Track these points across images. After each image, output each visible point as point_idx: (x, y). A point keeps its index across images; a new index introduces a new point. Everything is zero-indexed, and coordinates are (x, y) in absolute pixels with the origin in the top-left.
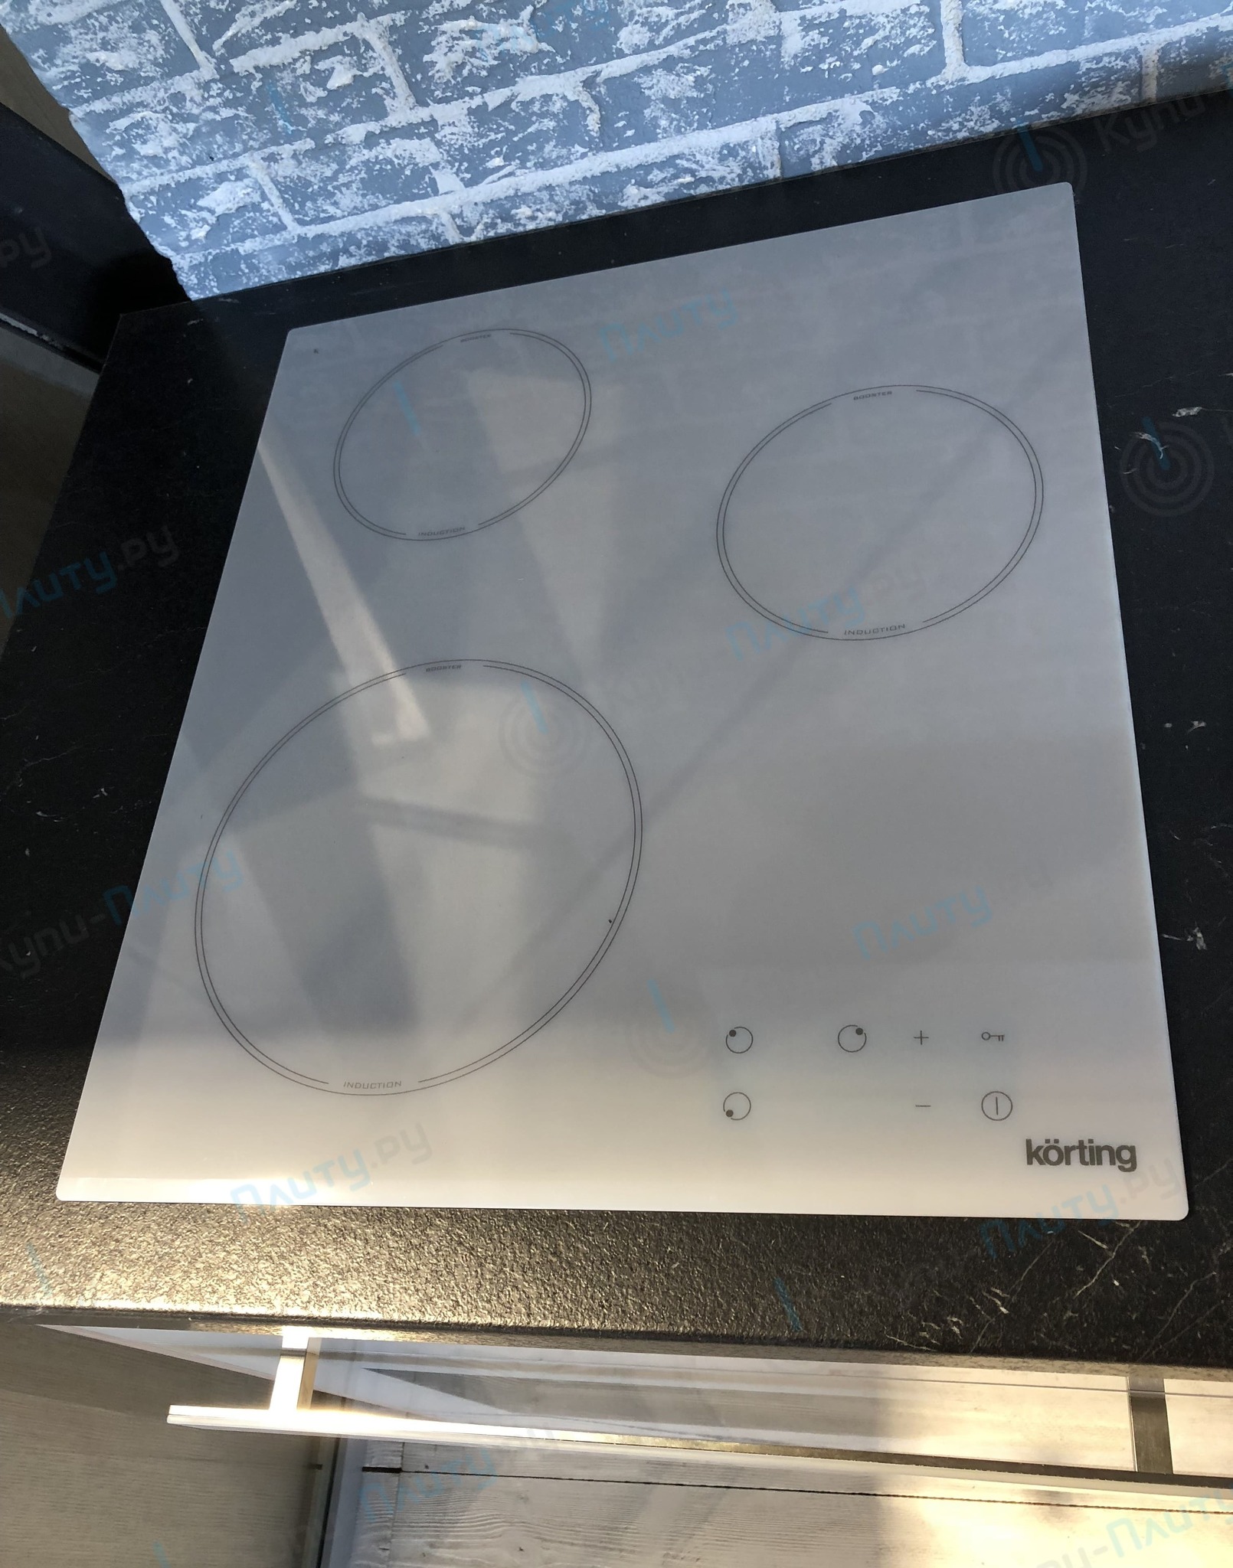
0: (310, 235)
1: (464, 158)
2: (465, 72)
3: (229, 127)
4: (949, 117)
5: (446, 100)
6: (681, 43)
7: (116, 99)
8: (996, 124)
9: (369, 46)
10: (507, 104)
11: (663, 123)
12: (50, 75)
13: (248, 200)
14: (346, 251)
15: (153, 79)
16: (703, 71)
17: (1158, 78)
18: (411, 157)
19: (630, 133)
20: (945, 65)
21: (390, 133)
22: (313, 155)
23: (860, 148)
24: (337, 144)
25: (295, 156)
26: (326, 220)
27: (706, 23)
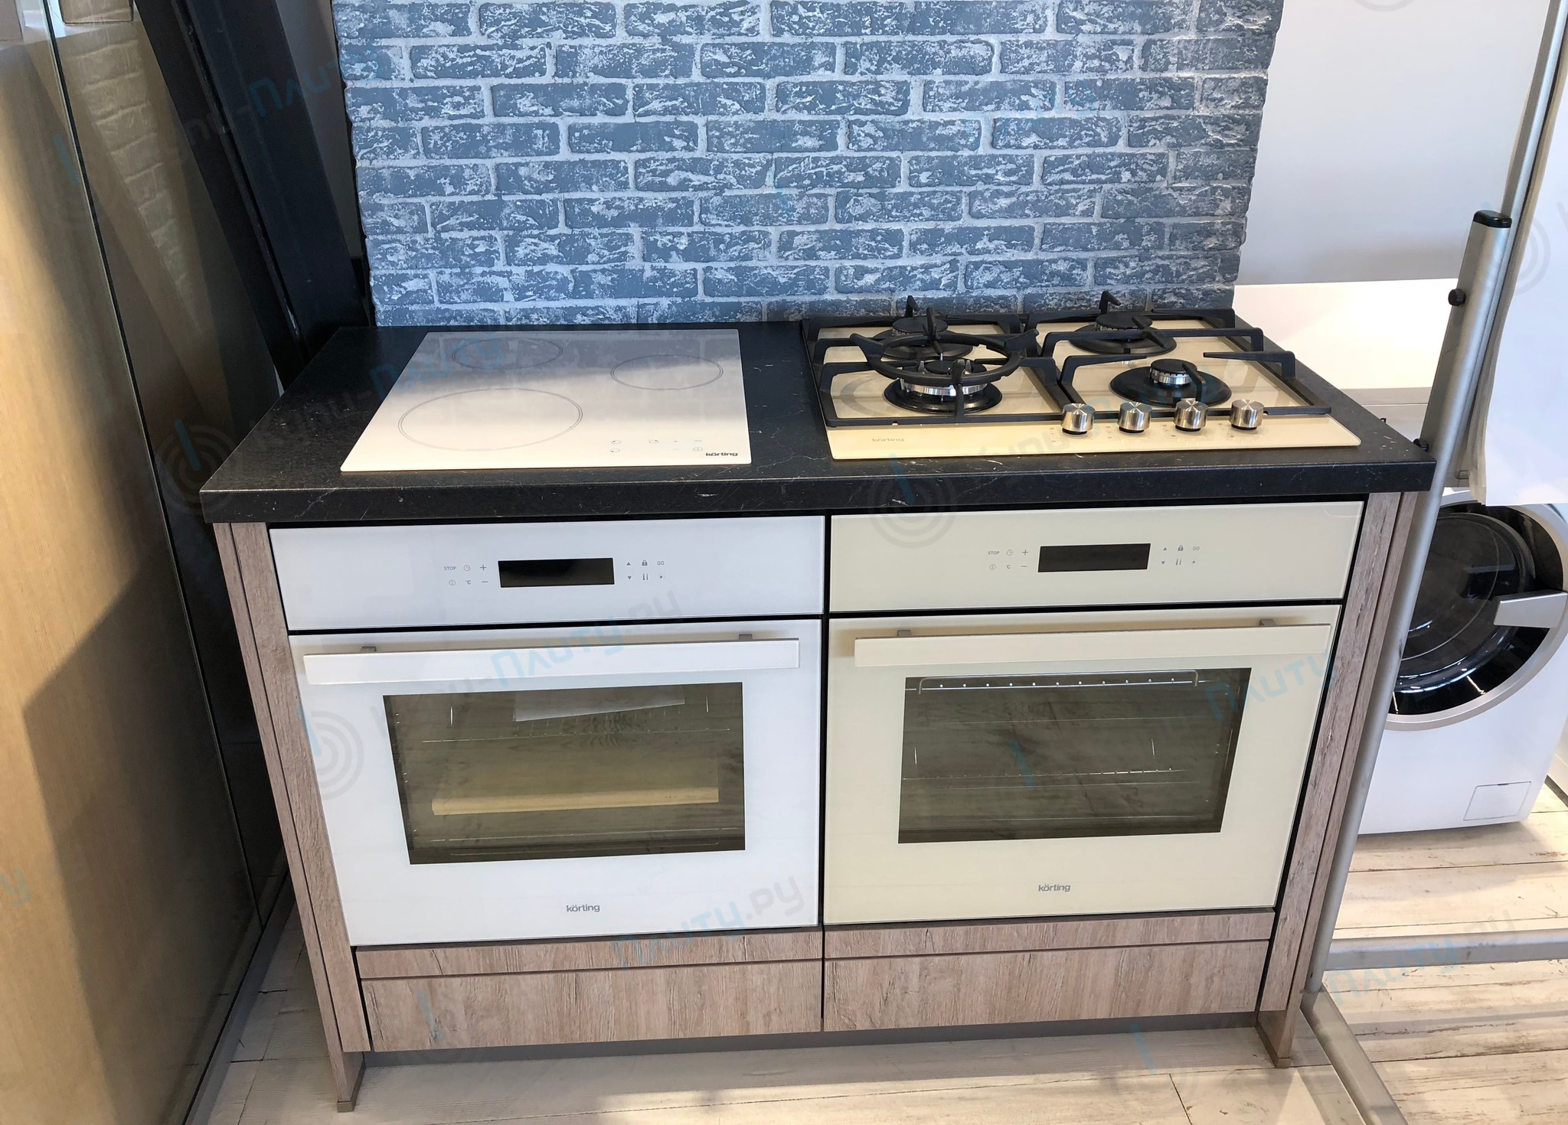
0: (443, 308)
1: (518, 289)
2: (529, 257)
3: (429, 257)
4: (698, 313)
5: (519, 265)
6: (609, 264)
7: (389, 236)
8: (714, 318)
9: (496, 240)
10: (542, 271)
11: (597, 292)
12: (368, 221)
13: (423, 288)
14: (455, 318)
15: (409, 232)
16: (615, 276)
17: (768, 314)
18: (497, 284)
19: (584, 293)
20: (698, 294)
21: (492, 273)
22: (458, 275)
23: (667, 317)
24: (471, 274)
25: (451, 274)
26: (452, 303)
27: (619, 260)
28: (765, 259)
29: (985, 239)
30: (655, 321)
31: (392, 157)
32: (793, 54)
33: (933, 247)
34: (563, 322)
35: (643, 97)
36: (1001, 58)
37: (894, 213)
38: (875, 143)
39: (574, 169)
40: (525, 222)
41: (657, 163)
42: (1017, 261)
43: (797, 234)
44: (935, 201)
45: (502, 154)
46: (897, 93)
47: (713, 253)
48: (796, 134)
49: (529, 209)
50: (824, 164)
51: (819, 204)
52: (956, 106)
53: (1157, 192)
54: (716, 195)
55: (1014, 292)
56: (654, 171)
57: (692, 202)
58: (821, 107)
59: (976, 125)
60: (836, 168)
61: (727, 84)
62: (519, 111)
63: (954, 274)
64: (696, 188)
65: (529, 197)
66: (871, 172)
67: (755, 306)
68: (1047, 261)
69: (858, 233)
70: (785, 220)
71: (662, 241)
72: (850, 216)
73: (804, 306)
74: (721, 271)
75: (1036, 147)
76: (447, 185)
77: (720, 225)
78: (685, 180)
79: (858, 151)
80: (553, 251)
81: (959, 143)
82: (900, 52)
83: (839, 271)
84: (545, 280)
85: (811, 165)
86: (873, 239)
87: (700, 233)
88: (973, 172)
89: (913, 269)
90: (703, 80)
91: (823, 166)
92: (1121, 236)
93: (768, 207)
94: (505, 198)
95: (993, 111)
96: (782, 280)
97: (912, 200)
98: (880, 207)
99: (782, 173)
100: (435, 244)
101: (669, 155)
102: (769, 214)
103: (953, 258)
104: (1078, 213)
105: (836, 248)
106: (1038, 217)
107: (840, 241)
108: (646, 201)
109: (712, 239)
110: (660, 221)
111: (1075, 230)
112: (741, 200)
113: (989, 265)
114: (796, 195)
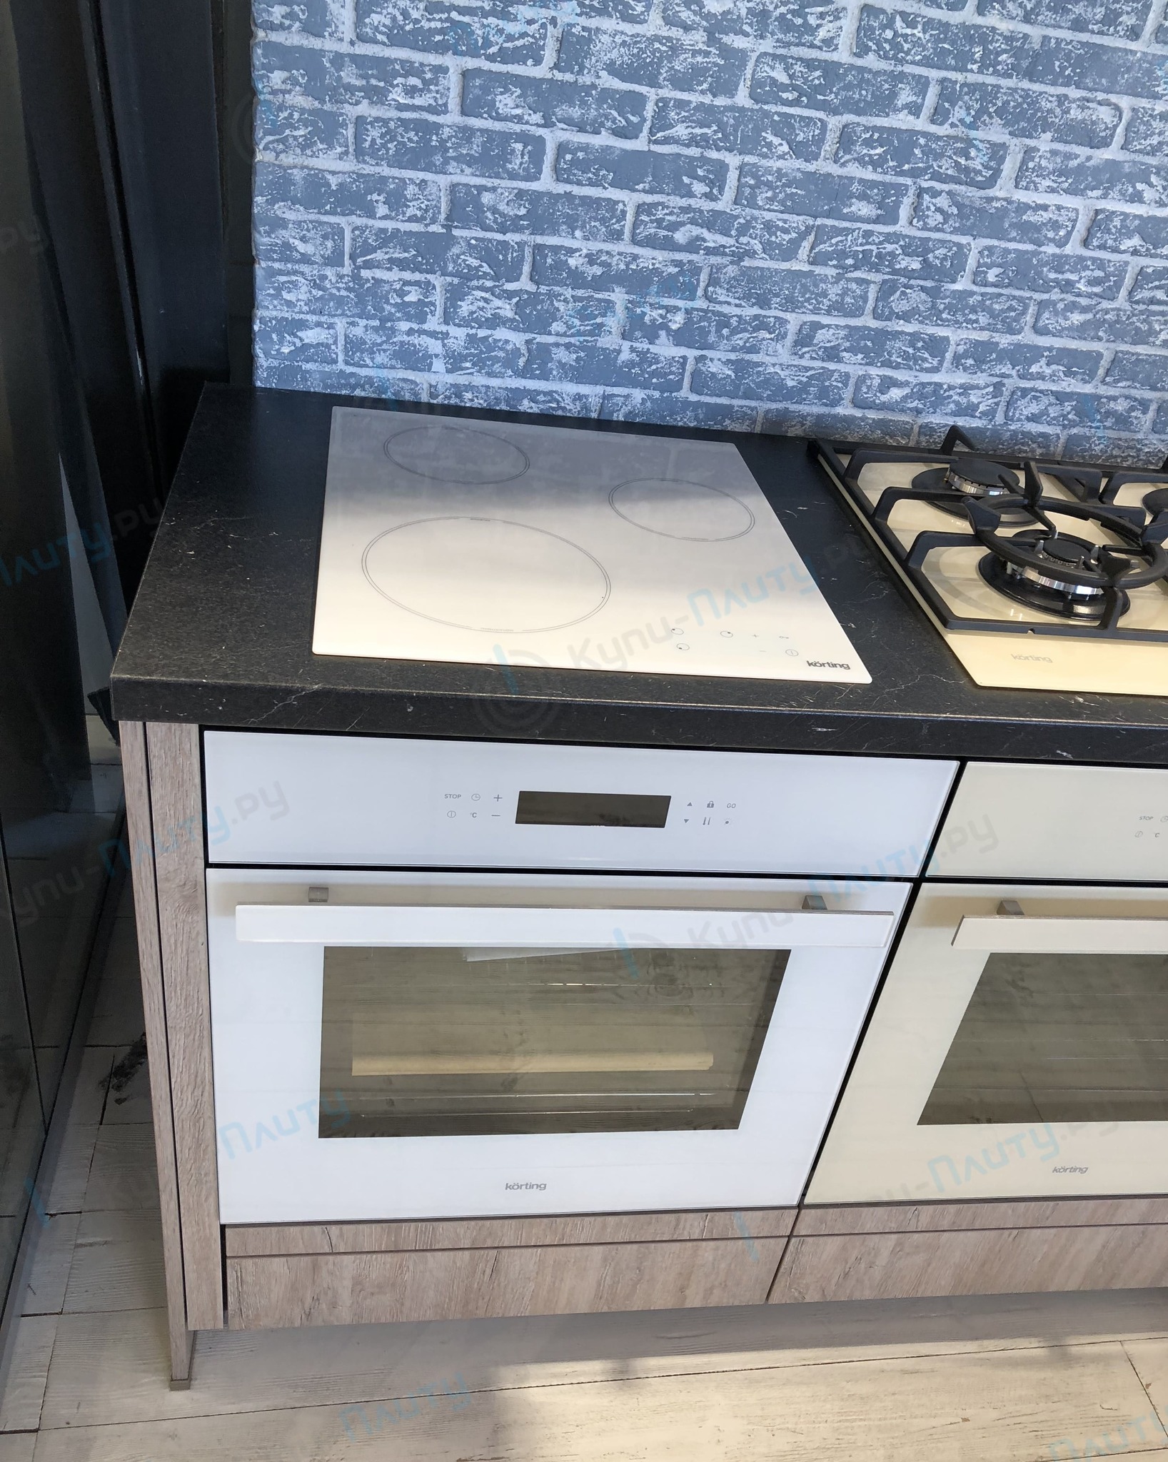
0: (348, 372)
1: (453, 357)
2: (475, 316)
3: (340, 301)
4: (676, 413)
5: (459, 326)
6: (577, 338)
7: (289, 266)
8: (695, 423)
9: (434, 288)
10: (486, 338)
11: (554, 373)
12: (262, 239)
13: (325, 341)
14: (363, 387)
15: (317, 263)
16: (582, 354)
17: (762, 424)
18: (427, 347)
19: (537, 372)
20: (682, 389)
21: (422, 332)
22: (375, 329)
23: (637, 415)
24: (393, 329)
25: (366, 327)
26: (362, 366)
27: (591, 333)
28: (775, 354)
29: (1043, 361)
30: (621, 418)
31: (309, 152)
32: (873, 85)
33: (980, 362)
34: (504, 407)
35: (665, 117)
36: (1127, 129)
37: (944, 316)
38: (945, 221)
39: (555, 204)
40: (477, 268)
41: (666, 211)
42: (1072, 393)
43: (823, 327)
44: (996, 307)
45: (462, 171)
46: (991, 159)
47: (712, 338)
48: (852, 196)
49: (487, 252)
50: (877, 241)
51: (858, 292)
52: (1055, 185)
54: (732, 263)
55: (1058, 430)
56: (659, 222)
58: (891, 164)
59: (1073, 215)
60: (889, 247)
61: (779, 114)
62: (497, 113)
63: (996, 400)
64: (710, 252)
65: (489, 235)
66: (931, 260)
67: (749, 412)
68: (1106, 397)
69: (897, 335)
70: (810, 307)
71: (652, 315)
72: (892, 312)
73: (809, 419)
74: (718, 363)
75: (1135, 252)
76: (380, 204)
77: (729, 303)
78: (698, 238)
79: (922, 229)
80: (507, 310)
81: (1045, 236)
82: (1008, 102)
83: (862, 380)
84: (491, 349)
85: (860, 241)
86: (912, 346)
87: (702, 310)
88: (1052, 276)
89: (951, 388)
90: (748, 103)
91: (875, 244)
93: (795, 288)
94: (456, 232)
95: (1097, 198)
96: (790, 383)
97: (971, 301)
98: (929, 305)
99: (821, 246)
100: (351, 284)
101: (684, 202)
102: (793, 297)
103: (998, 379)
104: (1158, 343)
105: (865, 351)
106: (1113, 341)
107: (872, 342)
108: (641, 260)
109: (715, 320)
110: (654, 289)
111: (1150, 363)
112: (762, 274)
113: (1038, 394)
114: (832, 276)
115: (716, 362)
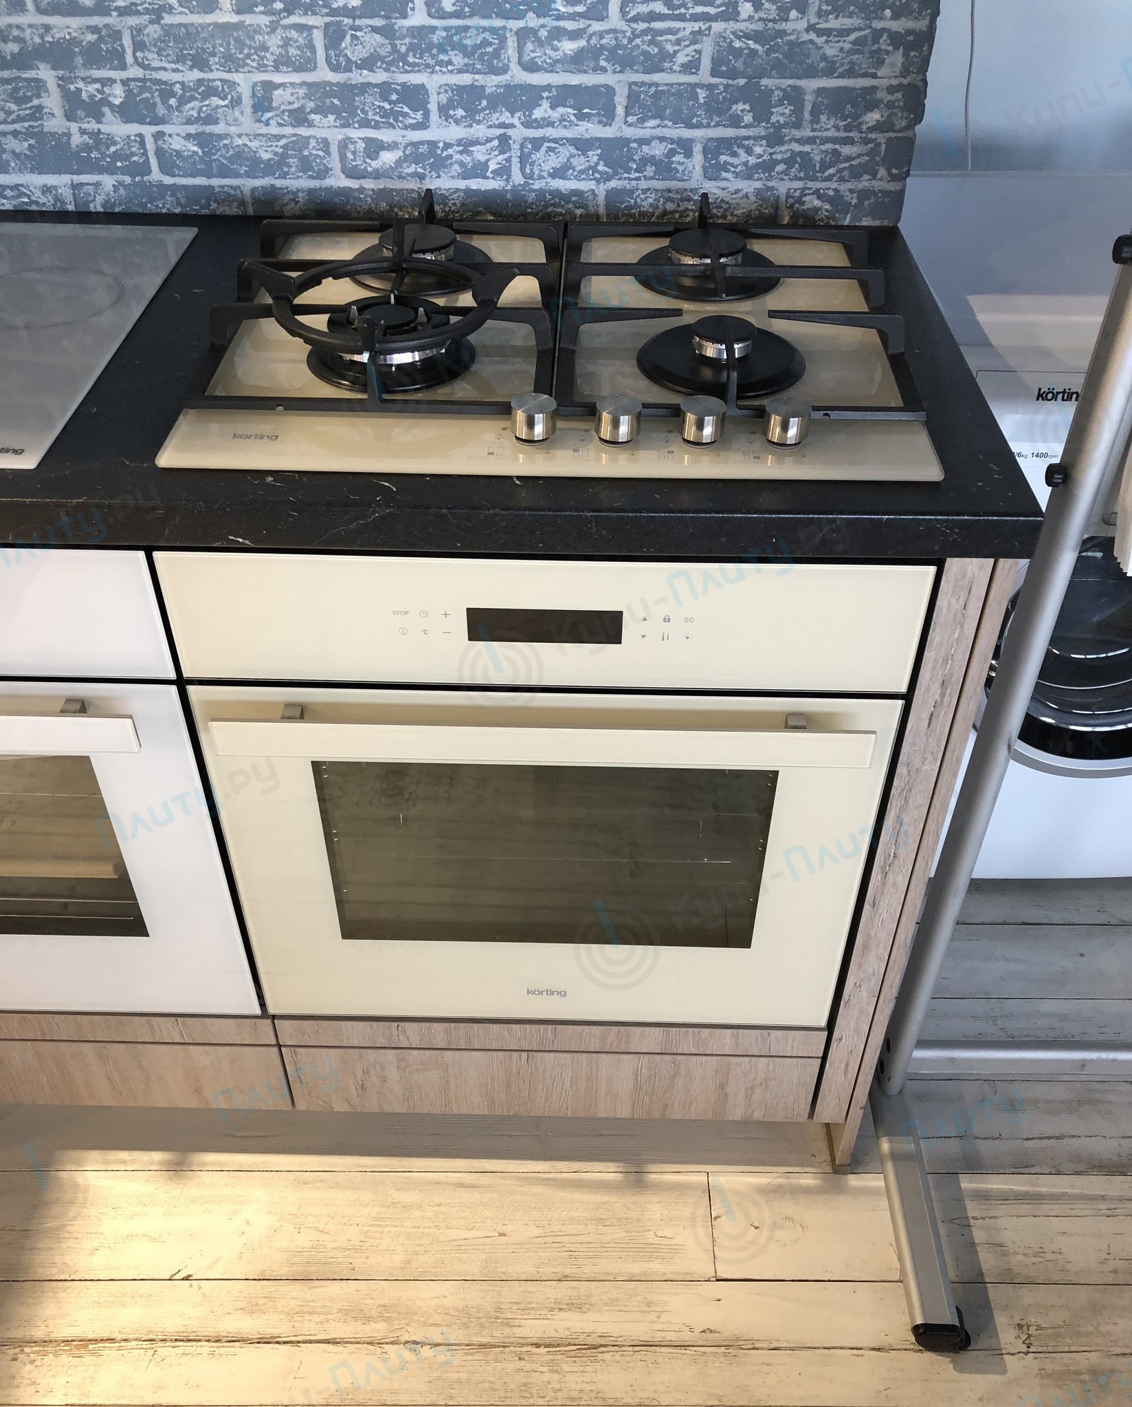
4: (156, 199)
6: (22, 124)
8: (180, 209)
11: (13, 164)
16: (32, 142)
17: (252, 204)
20: (151, 172)
23: (114, 205)
27: (32, 117)
28: (236, 122)
29: (545, 104)
30: (100, 209)
33: (472, 114)
37: (411, 59)
42: (593, 140)
43: (277, 86)
44: (468, 42)
47: (161, 111)
51: (301, 41)
53: (792, 37)
54: (151, 22)
55: (592, 185)
57: (119, 32)
63: (505, 156)
64: (123, 12)
67: (233, 192)
68: (635, 141)
69: (364, 87)
70: (255, 64)
71: (88, 91)
72: (348, 60)
73: (300, 194)
74: (178, 138)
77: (165, 69)
83: (344, 145)
86: (386, 99)
87: (139, 80)
89: (447, 146)
92: (740, 106)
93: (228, 44)
96: (266, 156)
97: (435, 38)
98: (389, 48)
102: (231, 55)
103: (502, 131)
104: (676, 68)
105: (332, 110)
106: (620, 72)
107: (339, 100)
108: (55, 30)
109: (156, 89)
110: (79, 61)
111: (673, 95)
112: (187, 31)
113: (553, 145)
114: (265, 25)
115: (175, 137)
